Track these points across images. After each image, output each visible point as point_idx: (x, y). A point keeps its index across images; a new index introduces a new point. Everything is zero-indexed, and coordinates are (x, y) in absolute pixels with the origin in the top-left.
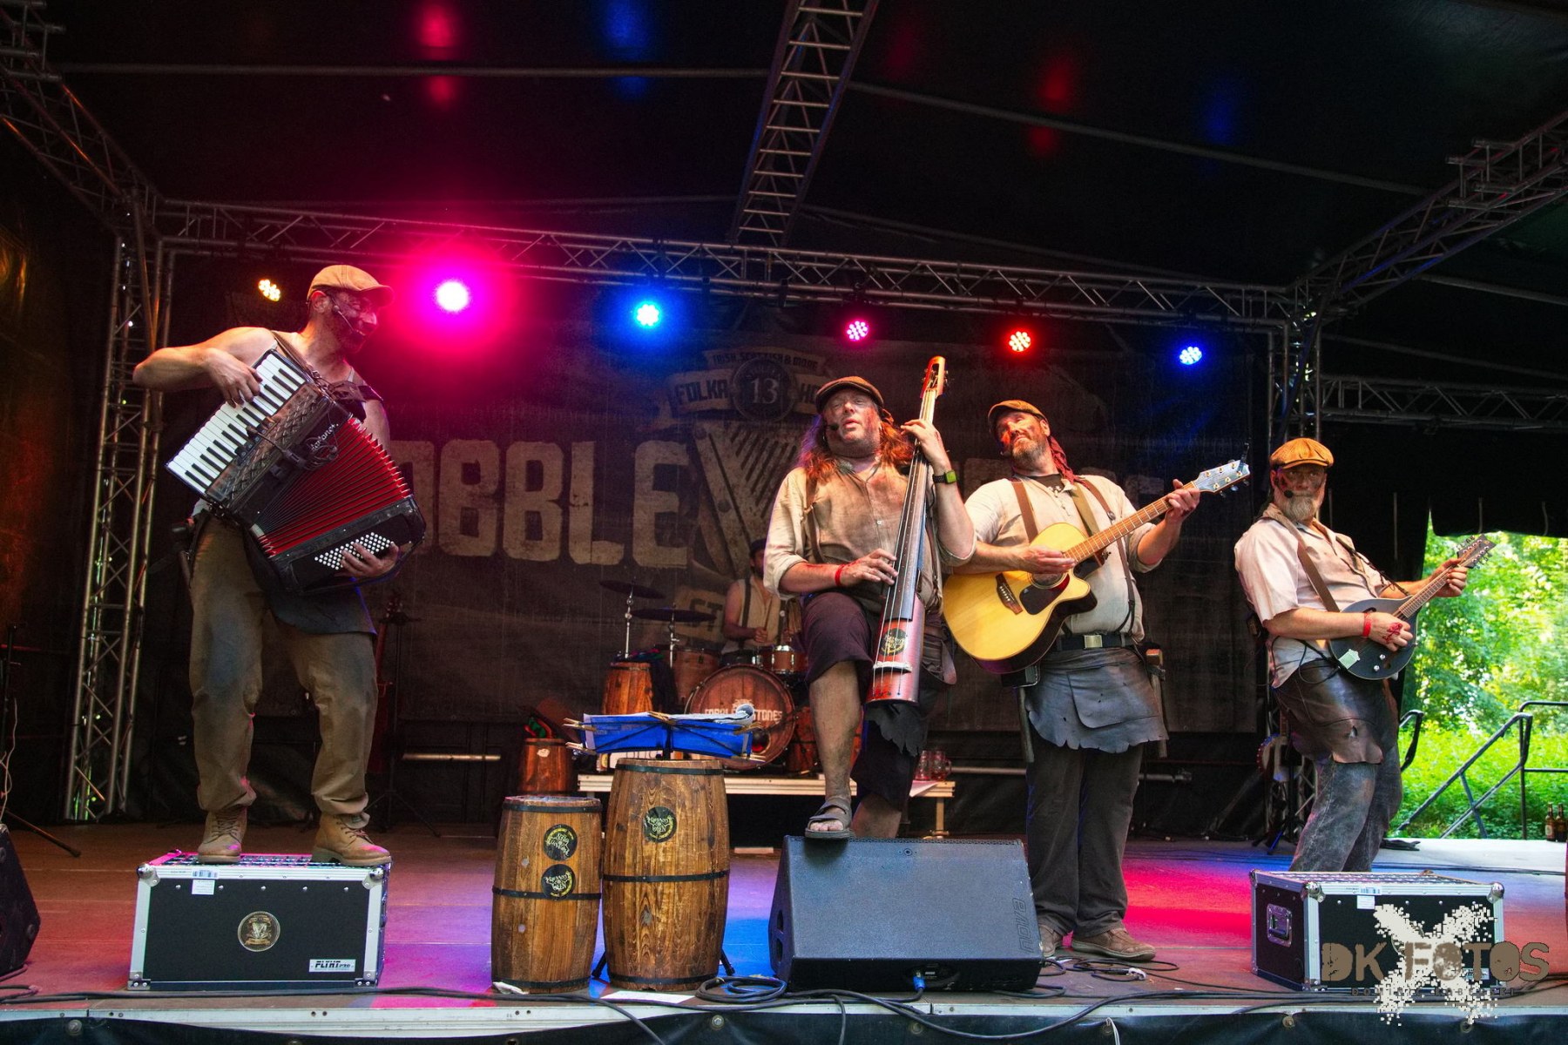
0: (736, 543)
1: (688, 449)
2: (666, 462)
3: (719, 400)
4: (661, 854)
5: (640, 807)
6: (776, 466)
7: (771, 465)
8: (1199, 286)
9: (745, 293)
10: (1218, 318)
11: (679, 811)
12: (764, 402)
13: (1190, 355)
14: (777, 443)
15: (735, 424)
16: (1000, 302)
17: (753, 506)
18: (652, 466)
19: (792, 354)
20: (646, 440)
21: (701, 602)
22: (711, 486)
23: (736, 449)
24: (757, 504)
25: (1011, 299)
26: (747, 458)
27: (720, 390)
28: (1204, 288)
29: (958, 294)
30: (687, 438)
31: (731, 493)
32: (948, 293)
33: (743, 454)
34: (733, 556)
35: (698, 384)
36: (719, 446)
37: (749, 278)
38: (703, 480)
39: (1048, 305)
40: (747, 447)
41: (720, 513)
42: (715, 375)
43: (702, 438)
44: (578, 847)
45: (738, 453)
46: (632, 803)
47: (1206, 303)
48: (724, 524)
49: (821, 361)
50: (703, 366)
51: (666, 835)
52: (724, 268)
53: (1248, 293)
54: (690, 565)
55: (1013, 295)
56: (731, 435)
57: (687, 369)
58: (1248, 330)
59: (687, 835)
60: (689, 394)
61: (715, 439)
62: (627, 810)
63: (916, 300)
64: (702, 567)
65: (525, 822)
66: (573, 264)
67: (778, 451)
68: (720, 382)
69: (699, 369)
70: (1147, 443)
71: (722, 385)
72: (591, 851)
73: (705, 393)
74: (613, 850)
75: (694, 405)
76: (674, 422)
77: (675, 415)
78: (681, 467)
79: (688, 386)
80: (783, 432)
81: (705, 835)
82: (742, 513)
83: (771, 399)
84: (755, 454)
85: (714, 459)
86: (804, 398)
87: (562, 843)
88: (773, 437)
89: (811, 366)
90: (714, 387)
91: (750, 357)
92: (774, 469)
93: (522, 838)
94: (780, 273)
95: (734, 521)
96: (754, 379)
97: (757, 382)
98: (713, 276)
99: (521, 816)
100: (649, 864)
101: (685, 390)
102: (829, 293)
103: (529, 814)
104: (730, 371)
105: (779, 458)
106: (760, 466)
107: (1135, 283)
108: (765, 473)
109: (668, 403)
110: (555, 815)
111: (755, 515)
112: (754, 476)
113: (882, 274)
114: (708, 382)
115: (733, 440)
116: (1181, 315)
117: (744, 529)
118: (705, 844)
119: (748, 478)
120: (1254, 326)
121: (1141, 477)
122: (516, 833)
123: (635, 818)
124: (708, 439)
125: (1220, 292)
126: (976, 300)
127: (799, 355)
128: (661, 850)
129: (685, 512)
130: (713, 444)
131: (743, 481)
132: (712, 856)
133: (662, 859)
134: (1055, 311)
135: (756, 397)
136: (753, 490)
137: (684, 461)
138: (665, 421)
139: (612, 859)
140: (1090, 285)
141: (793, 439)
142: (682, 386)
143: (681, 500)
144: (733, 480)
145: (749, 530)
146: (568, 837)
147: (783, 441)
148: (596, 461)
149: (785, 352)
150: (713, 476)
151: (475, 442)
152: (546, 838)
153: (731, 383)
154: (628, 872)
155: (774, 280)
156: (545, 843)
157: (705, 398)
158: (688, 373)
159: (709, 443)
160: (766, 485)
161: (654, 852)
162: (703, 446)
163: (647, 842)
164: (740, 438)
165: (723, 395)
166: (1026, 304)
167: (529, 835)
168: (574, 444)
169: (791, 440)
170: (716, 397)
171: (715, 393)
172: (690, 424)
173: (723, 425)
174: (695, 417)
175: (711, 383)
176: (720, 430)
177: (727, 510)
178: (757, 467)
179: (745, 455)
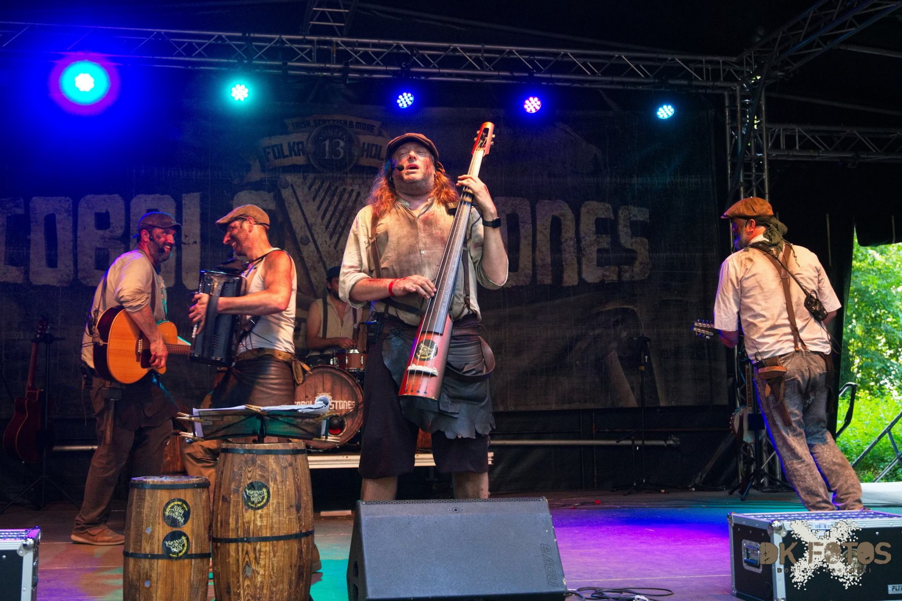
0: (315, 269)
1: (275, 197)
3: (298, 158)
4: (259, 519)
5: (240, 482)
6: (345, 207)
7: (341, 207)
8: (670, 58)
9: (316, 74)
10: (686, 83)
11: (271, 484)
13: (665, 112)
14: (345, 189)
15: (311, 176)
16: (516, 74)
17: (328, 240)
19: (354, 120)
20: (241, 191)
22: (294, 225)
23: (312, 195)
24: (331, 238)
25: (525, 72)
26: (322, 202)
27: (299, 150)
28: (673, 60)
29: (483, 69)
30: (274, 188)
31: (310, 230)
32: (477, 69)
33: (318, 200)
34: (313, 280)
35: (281, 145)
36: (299, 194)
37: (318, 61)
38: (288, 221)
39: (553, 76)
40: (321, 193)
41: (301, 246)
42: (295, 138)
43: (284, 188)
44: (191, 515)
45: (314, 199)
46: (234, 479)
47: (675, 71)
48: (305, 254)
49: (377, 124)
50: (285, 131)
51: (262, 503)
52: (300, 54)
53: (707, 62)
55: (525, 69)
56: (308, 185)
57: (271, 134)
58: (709, 91)
59: (278, 503)
60: (274, 153)
61: (295, 187)
62: (230, 485)
63: (450, 75)
65: (148, 498)
66: (179, 55)
67: (346, 196)
68: (298, 143)
69: (282, 133)
70: (635, 180)
71: (300, 145)
72: (202, 519)
73: (287, 153)
74: (219, 517)
75: (279, 162)
76: (263, 176)
77: (263, 170)
79: (274, 146)
80: (349, 181)
81: (294, 502)
82: (319, 246)
83: (339, 155)
84: (328, 199)
85: (296, 204)
86: (365, 153)
87: (178, 514)
88: (341, 185)
89: (370, 129)
90: (294, 147)
91: (321, 123)
92: (343, 211)
93: (146, 511)
94: (343, 57)
95: (313, 252)
96: (325, 140)
97: (327, 143)
98: (291, 61)
99: (145, 493)
100: (249, 528)
101: (270, 151)
102: (381, 71)
103: (151, 491)
104: (306, 136)
105: (348, 201)
106: (332, 208)
107: (620, 57)
108: (337, 214)
109: (257, 160)
110: (172, 491)
111: (330, 246)
112: (328, 216)
113: (423, 55)
114: (289, 144)
115: (310, 188)
116: (657, 81)
117: (321, 257)
118: (294, 510)
119: (323, 218)
120: (713, 88)
121: (631, 207)
122: (140, 507)
123: (237, 491)
124: (290, 187)
125: (686, 62)
126: (496, 73)
127: (360, 120)
128: (258, 516)
130: (294, 192)
131: (319, 220)
132: (299, 519)
133: (259, 523)
134: (559, 80)
135: (327, 154)
136: (327, 228)
137: (272, 206)
138: (256, 175)
139: (219, 525)
140: (585, 60)
141: (357, 186)
142: (268, 147)
144: (311, 220)
145: (325, 259)
146: (183, 508)
147: (349, 188)
148: (202, 207)
149: (349, 119)
150: (295, 217)
151: (105, 196)
152: (165, 510)
153: (307, 144)
154: (232, 535)
155: (338, 62)
156: (164, 515)
157: (287, 156)
158: (272, 137)
159: (291, 190)
160: (337, 223)
161: (253, 518)
162: (286, 193)
163: (246, 510)
164: (316, 187)
165: (301, 154)
166: (535, 75)
167: (151, 508)
168: (184, 195)
169: (356, 188)
170: (295, 155)
171: (295, 151)
172: (276, 177)
173: (301, 177)
174: (279, 171)
175: (292, 144)
176: (300, 181)
177: (308, 243)
178: (330, 209)
179: (320, 200)
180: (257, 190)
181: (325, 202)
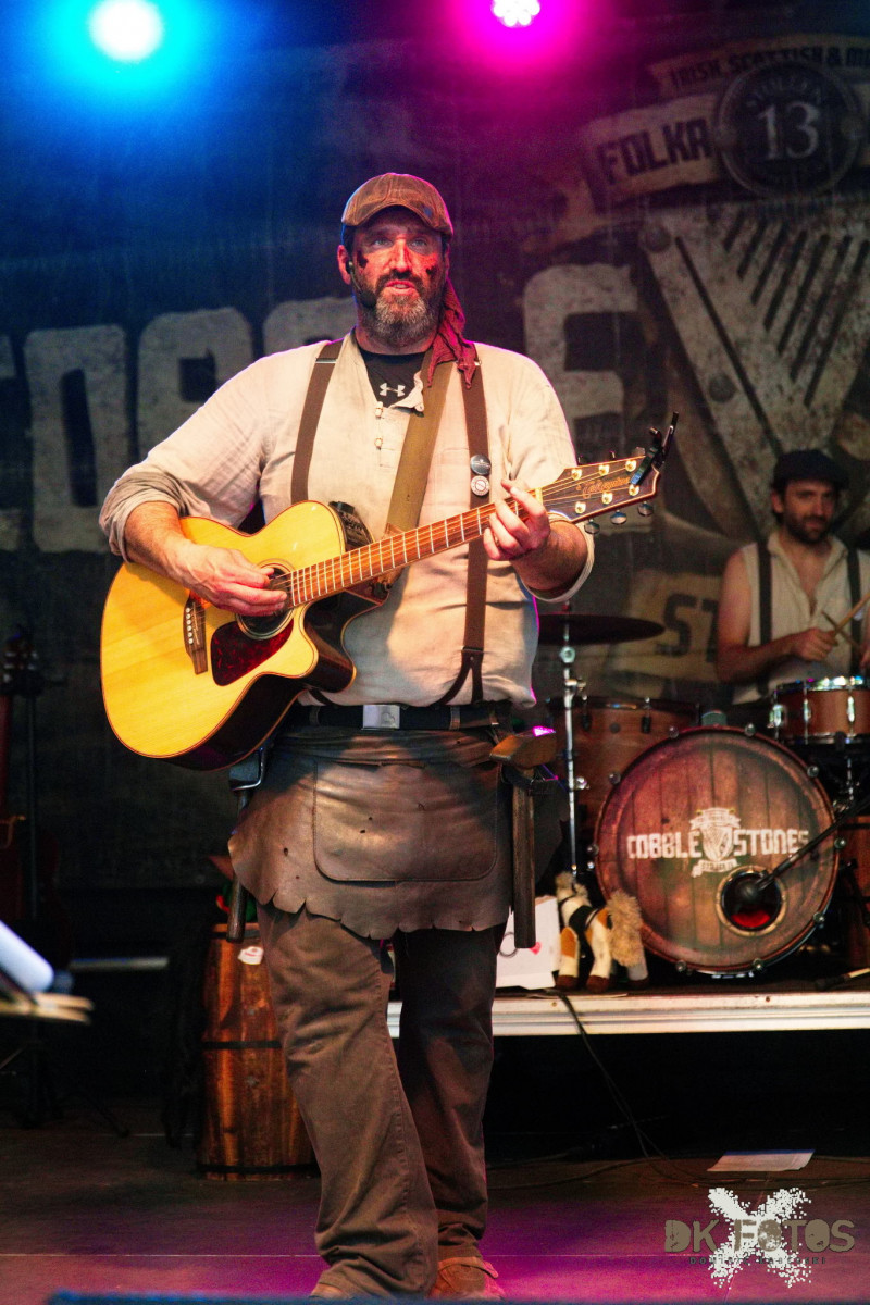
0: (753, 465)
1: (634, 277)
2: (589, 308)
3: (692, 164)
12: (790, 152)
14: (826, 238)
15: (731, 209)
17: (785, 381)
18: (560, 321)
19: (842, 43)
20: (542, 268)
21: (689, 601)
22: (692, 349)
23: (736, 263)
26: (763, 279)
27: (694, 144)
30: (631, 253)
31: (734, 357)
33: (753, 272)
34: (750, 495)
35: (645, 135)
36: (699, 261)
38: (672, 337)
40: (761, 254)
41: (712, 404)
42: (680, 110)
45: (741, 272)
48: (723, 427)
50: (650, 95)
54: (658, 524)
56: (723, 234)
57: (617, 107)
60: (629, 160)
61: (689, 245)
64: (685, 525)
67: (830, 256)
68: (691, 125)
69: (643, 103)
71: (698, 132)
73: (661, 153)
75: (639, 182)
76: (599, 222)
77: (599, 209)
78: (623, 316)
79: (624, 142)
80: (837, 213)
82: (761, 399)
83: (805, 147)
84: (778, 269)
85: (692, 291)
88: (816, 227)
90: (679, 135)
91: (750, 62)
95: (745, 418)
101: (617, 153)
104: (709, 100)
105: (835, 270)
106: (791, 294)
109: (583, 183)
111: (791, 400)
112: (782, 316)
114: (666, 129)
115: (727, 244)
117: (768, 432)
119: (768, 323)
124: (674, 248)
127: (857, 41)
129: (637, 409)
130: (687, 258)
131: (759, 329)
135: (773, 147)
136: (781, 347)
137: (627, 302)
138: (580, 222)
141: (861, 226)
142: (611, 145)
143: (627, 385)
144: (736, 331)
145: (780, 436)
147: (838, 234)
149: (829, 42)
150: (692, 327)
157: (663, 164)
158: (622, 118)
159: (677, 255)
162: (664, 264)
164: (744, 238)
165: (701, 151)
170: (686, 157)
171: (683, 149)
172: (633, 223)
173: (704, 217)
174: (641, 207)
175: (673, 129)
176: (700, 226)
177: (730, 396)
178: (787, 296)
179: (759, 272)
180: (585, 261)
181: (771, 277)
